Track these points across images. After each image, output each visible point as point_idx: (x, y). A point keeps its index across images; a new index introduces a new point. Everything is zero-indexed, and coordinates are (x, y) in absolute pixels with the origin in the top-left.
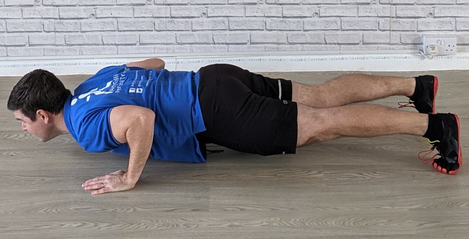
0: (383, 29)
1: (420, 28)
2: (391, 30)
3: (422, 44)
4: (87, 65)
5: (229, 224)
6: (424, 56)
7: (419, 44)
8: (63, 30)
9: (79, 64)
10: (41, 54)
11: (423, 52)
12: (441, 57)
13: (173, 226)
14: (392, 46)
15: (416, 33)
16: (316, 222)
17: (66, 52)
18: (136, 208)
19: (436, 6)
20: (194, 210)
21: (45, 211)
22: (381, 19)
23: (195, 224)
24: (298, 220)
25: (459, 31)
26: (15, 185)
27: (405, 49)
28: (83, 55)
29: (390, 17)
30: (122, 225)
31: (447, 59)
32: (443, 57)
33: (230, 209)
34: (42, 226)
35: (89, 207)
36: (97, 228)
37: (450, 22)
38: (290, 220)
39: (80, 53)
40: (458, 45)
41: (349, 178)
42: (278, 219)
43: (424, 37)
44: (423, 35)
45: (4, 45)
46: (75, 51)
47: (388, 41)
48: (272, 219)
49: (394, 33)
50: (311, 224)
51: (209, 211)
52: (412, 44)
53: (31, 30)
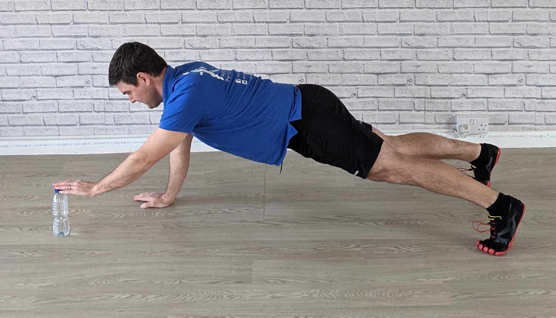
0: (418, 109)
1: (454, 108)
2: (426, 110)
3: (456, 123)
4: (136, 144)
5: (271, 295)
6: (458, 135)
7: (453, 124)
8: (112, 110)
9: (128, 143)
10: (91, 133)
11: (456, 131)
12: (473, 136)
13: (218, 297)
14: (427, 126)
15: (450, 113)
16: (354, 294)
17: (115, 132)
18: (182, 280)
19: (469, 87)
20: (238, 282)
21: (95, 283)
22: (416, 100)
23: (238, 296)
24: (336, 292)
25: (491, 111)
26: (66, 259)
27: (439, 128)
28: (132, 134)
29: (425, 98)
30: (168, 296)
31: (479, 138)
32: (476, 136)
33: (272, 281)
34: (92, 297)
35: (137, 279)
36: (145, 299)
37: (483, 103)
38: (329, 291)
39: (129, 132)
40: (489, 124)
41: (384, 252)
42: (318, 291)
43: (458, 117)
44: (456, 115)
45: (56, 124)
46: (124, 130)
47: (423, 121)
48: (313, 291)
49: (429, 113)
50: (350, 295)
51: (251, 283)
52: (445, 123)
53: (82, 110)
